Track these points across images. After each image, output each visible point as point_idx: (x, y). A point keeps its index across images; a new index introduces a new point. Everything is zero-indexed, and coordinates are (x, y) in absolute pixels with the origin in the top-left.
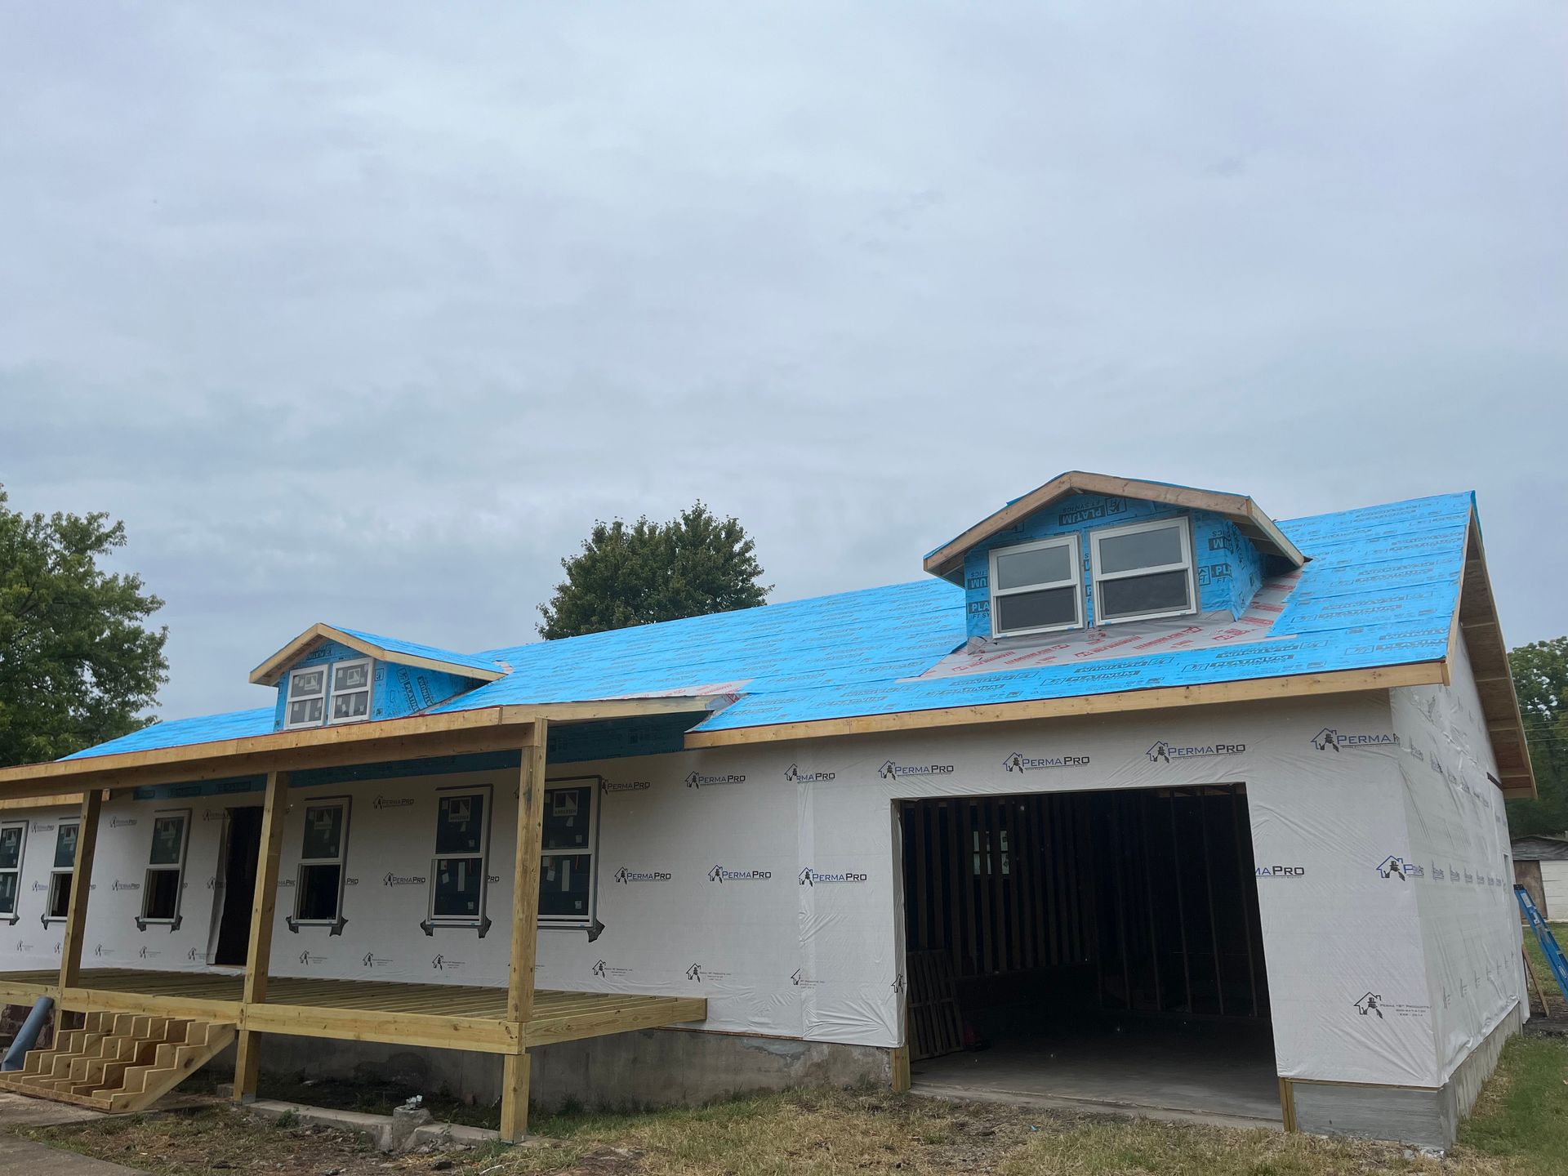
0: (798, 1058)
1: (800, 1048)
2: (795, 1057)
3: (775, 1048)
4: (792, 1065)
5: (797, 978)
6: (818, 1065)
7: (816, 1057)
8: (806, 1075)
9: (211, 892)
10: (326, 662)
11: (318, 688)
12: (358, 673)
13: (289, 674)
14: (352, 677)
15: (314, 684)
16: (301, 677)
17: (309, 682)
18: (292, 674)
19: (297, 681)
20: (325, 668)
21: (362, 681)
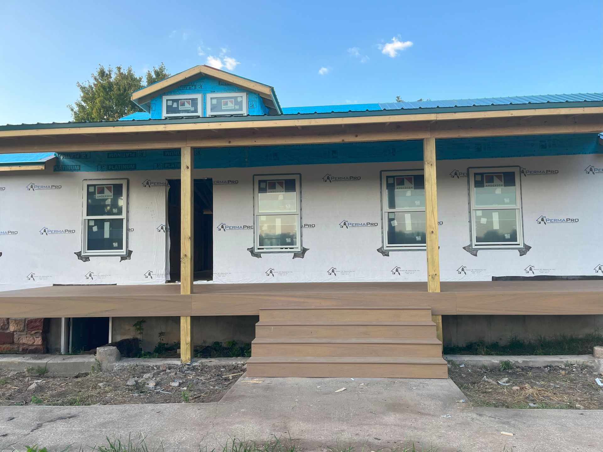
9: (163, 235)
10: (198, 92)
11: (193, 109)
12: (231, 102)
13: (161, 98)
14: (226, 104)
15: (188, 106)
16: (174, 101)
17: (183, 104)
18: (165, 98)
19: (170, 103)
20: (199, 96)
21: (237, 107)
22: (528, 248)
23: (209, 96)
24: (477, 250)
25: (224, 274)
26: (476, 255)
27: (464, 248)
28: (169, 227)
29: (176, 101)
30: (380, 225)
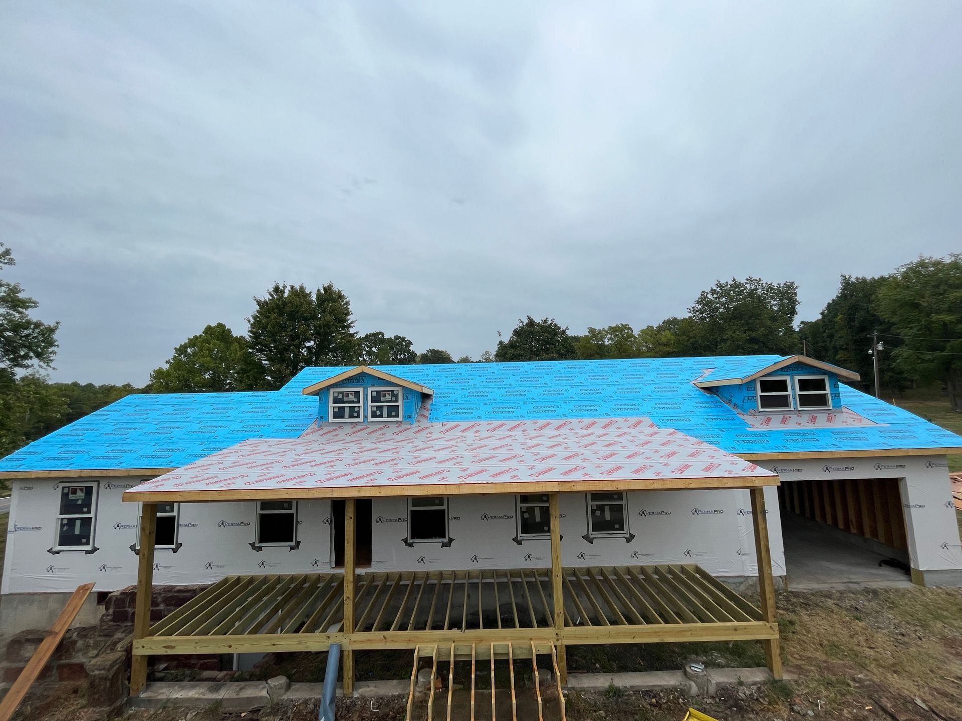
0: (742, 583)
1: (742, 580)
2: (741, 583)
3: (730, 580)
4: (739, 586)
5: (739, 552)
6: (752, 586)
7: (750, 582)
8: (747, 589)
9: (328, 526)
10: (360, 386)
11: (355, 400)
12: (389, 395)
13: (329, 390)
14: (384, 396)
15: (351, 398)
16: (339, 393)
17: (347, 396)
18: (332, 391)
19: (336, 395)
20: (361, 390)
21: (394, 399)
22: (632, 536)
23: (370, 389)
24: (593, 539)
25: (381, 562)
26: (592, 543)
27: (583, 537)
28: (333, 518)
29: (342, 393)
30: (514, 517)
